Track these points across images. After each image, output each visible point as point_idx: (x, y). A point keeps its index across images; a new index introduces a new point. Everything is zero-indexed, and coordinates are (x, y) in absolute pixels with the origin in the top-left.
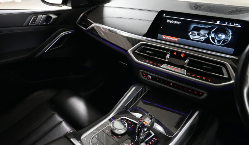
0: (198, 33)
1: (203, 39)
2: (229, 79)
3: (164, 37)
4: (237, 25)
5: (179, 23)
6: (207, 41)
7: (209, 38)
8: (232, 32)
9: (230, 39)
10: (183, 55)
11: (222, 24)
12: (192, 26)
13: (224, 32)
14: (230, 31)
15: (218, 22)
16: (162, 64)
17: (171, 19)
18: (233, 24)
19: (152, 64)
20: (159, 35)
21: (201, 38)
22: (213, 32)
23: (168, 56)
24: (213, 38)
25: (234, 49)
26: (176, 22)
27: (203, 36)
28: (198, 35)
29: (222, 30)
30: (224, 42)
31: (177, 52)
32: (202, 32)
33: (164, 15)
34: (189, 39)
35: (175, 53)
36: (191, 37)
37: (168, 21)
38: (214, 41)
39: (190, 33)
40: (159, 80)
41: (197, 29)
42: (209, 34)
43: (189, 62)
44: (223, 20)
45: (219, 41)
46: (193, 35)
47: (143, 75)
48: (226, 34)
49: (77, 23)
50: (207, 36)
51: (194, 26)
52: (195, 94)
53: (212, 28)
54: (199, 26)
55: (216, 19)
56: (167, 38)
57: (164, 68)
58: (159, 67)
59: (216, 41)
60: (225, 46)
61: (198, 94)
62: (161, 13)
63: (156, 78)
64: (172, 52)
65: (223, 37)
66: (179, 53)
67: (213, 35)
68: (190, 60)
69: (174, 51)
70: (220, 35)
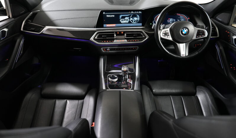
0: (124, 19)
1: (128, 22)
2: (145, 37)
3: (108, 25)
4: (140, 12)
5: (114, 16)
6: (130, 22)
7: (130, 21)
8: (139, 16)
9: (139, 19)
10: (122, 33)
11: (134, 13)
12: (121, 16)
13: (136, 16)
14: (138, 15)
15: (132, 12)
16: (114, 40)
17: (109, 15)
18: (138, 12)
19: (109, 42)
20: (104, 25)
21: (127, 21)
22: (131, 17)
23: (115, 35)
24: (132, 20)
25: (141, 24)
26: (112, 16)
27: (127, 20)
28: (125, 20)
29: (134, 16)
30: (137, 21)
31: (119, 32)
32: (126, 18)
33: (104, 13)
34: (121, 23)
35: (118, 33)
36: (122, 22)
37: (107, 16)
38: (133, 22)
39: (121, 20)
40: (114, 49)
41: (123, 17)
42: (129, 19)
43: (126, 35)
44: (134, 11)
45: (135, 21)
46: (122, 21)
47: (104, 50)
48: (137, 17)
49: (22, 30)
50: (129, 20)
51: (122, 16)
52: (133, 49)
53: (130, 16)
54: (124, 16)
55: (131, 11)
56: (109, 26)
57: (116, 42)
58: (113, 42)
59: (133, 21)
60: (138, 23)
61: (135, 49)
62: (102, 12)
63: (112, 49)
64: (116, 33)
65: (136, 19)
66: (120, 32)
67: (131, 19)
68: (126, 34)
69: (117, 32)
70: (134, 18)
